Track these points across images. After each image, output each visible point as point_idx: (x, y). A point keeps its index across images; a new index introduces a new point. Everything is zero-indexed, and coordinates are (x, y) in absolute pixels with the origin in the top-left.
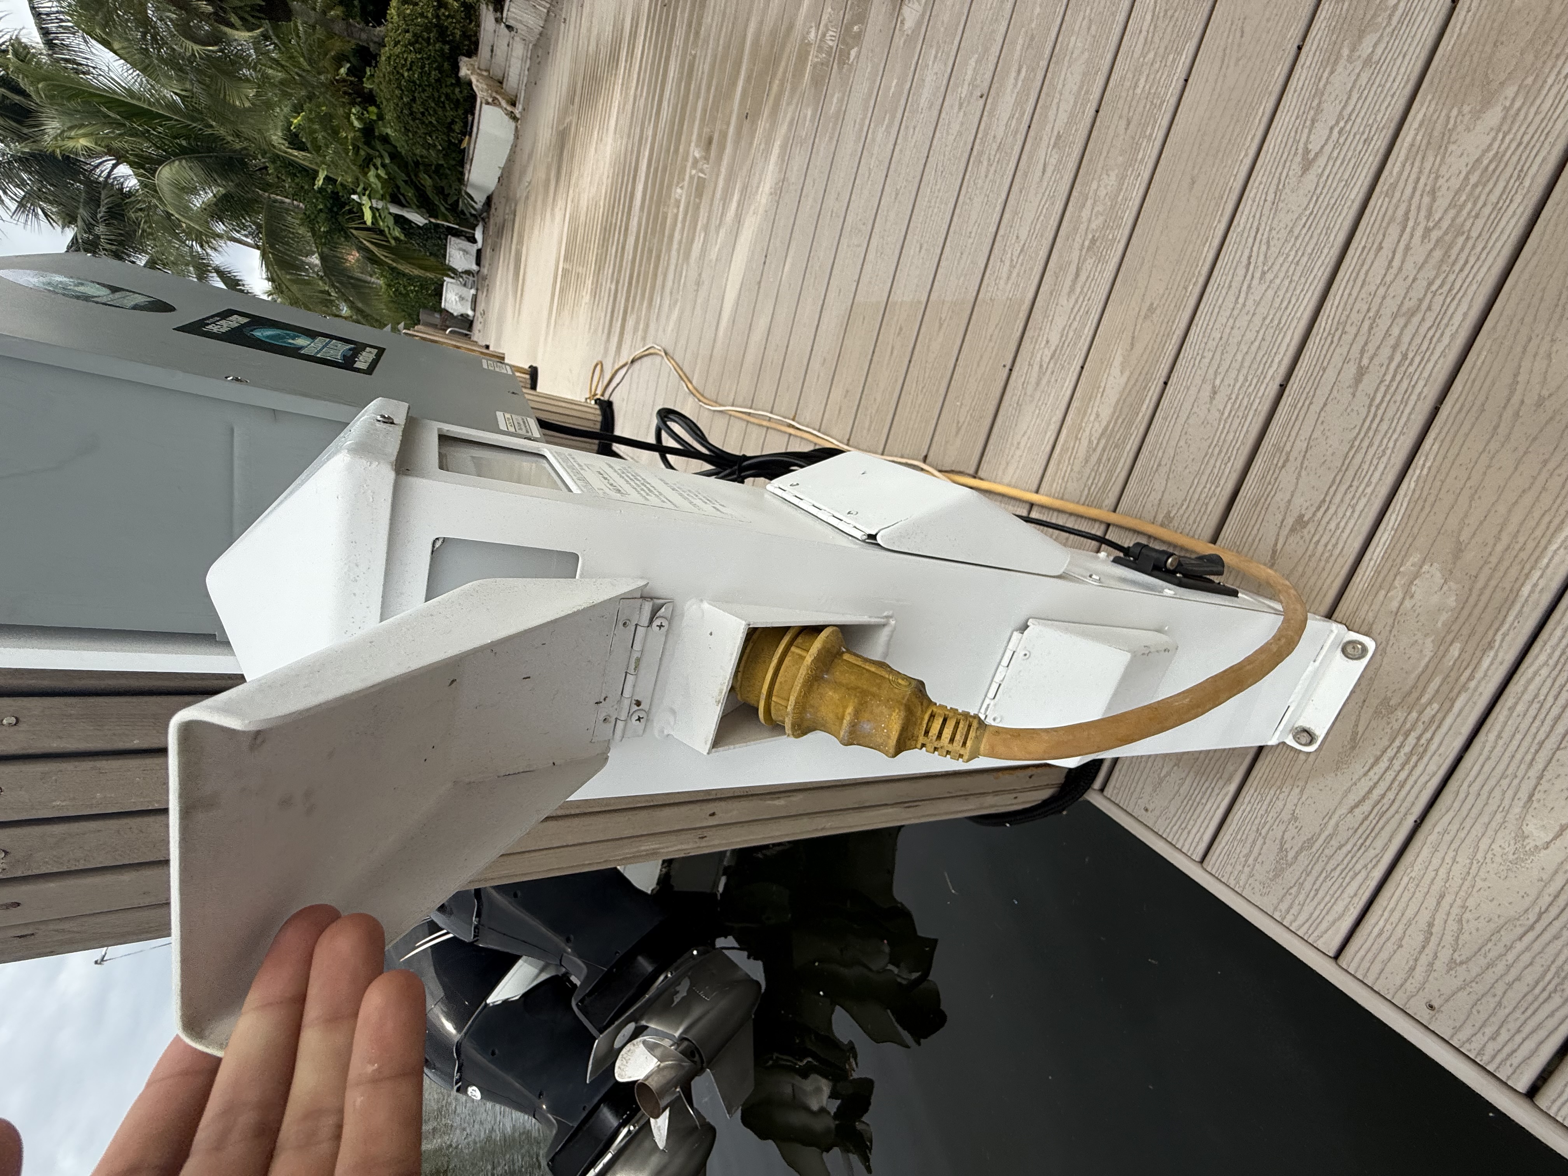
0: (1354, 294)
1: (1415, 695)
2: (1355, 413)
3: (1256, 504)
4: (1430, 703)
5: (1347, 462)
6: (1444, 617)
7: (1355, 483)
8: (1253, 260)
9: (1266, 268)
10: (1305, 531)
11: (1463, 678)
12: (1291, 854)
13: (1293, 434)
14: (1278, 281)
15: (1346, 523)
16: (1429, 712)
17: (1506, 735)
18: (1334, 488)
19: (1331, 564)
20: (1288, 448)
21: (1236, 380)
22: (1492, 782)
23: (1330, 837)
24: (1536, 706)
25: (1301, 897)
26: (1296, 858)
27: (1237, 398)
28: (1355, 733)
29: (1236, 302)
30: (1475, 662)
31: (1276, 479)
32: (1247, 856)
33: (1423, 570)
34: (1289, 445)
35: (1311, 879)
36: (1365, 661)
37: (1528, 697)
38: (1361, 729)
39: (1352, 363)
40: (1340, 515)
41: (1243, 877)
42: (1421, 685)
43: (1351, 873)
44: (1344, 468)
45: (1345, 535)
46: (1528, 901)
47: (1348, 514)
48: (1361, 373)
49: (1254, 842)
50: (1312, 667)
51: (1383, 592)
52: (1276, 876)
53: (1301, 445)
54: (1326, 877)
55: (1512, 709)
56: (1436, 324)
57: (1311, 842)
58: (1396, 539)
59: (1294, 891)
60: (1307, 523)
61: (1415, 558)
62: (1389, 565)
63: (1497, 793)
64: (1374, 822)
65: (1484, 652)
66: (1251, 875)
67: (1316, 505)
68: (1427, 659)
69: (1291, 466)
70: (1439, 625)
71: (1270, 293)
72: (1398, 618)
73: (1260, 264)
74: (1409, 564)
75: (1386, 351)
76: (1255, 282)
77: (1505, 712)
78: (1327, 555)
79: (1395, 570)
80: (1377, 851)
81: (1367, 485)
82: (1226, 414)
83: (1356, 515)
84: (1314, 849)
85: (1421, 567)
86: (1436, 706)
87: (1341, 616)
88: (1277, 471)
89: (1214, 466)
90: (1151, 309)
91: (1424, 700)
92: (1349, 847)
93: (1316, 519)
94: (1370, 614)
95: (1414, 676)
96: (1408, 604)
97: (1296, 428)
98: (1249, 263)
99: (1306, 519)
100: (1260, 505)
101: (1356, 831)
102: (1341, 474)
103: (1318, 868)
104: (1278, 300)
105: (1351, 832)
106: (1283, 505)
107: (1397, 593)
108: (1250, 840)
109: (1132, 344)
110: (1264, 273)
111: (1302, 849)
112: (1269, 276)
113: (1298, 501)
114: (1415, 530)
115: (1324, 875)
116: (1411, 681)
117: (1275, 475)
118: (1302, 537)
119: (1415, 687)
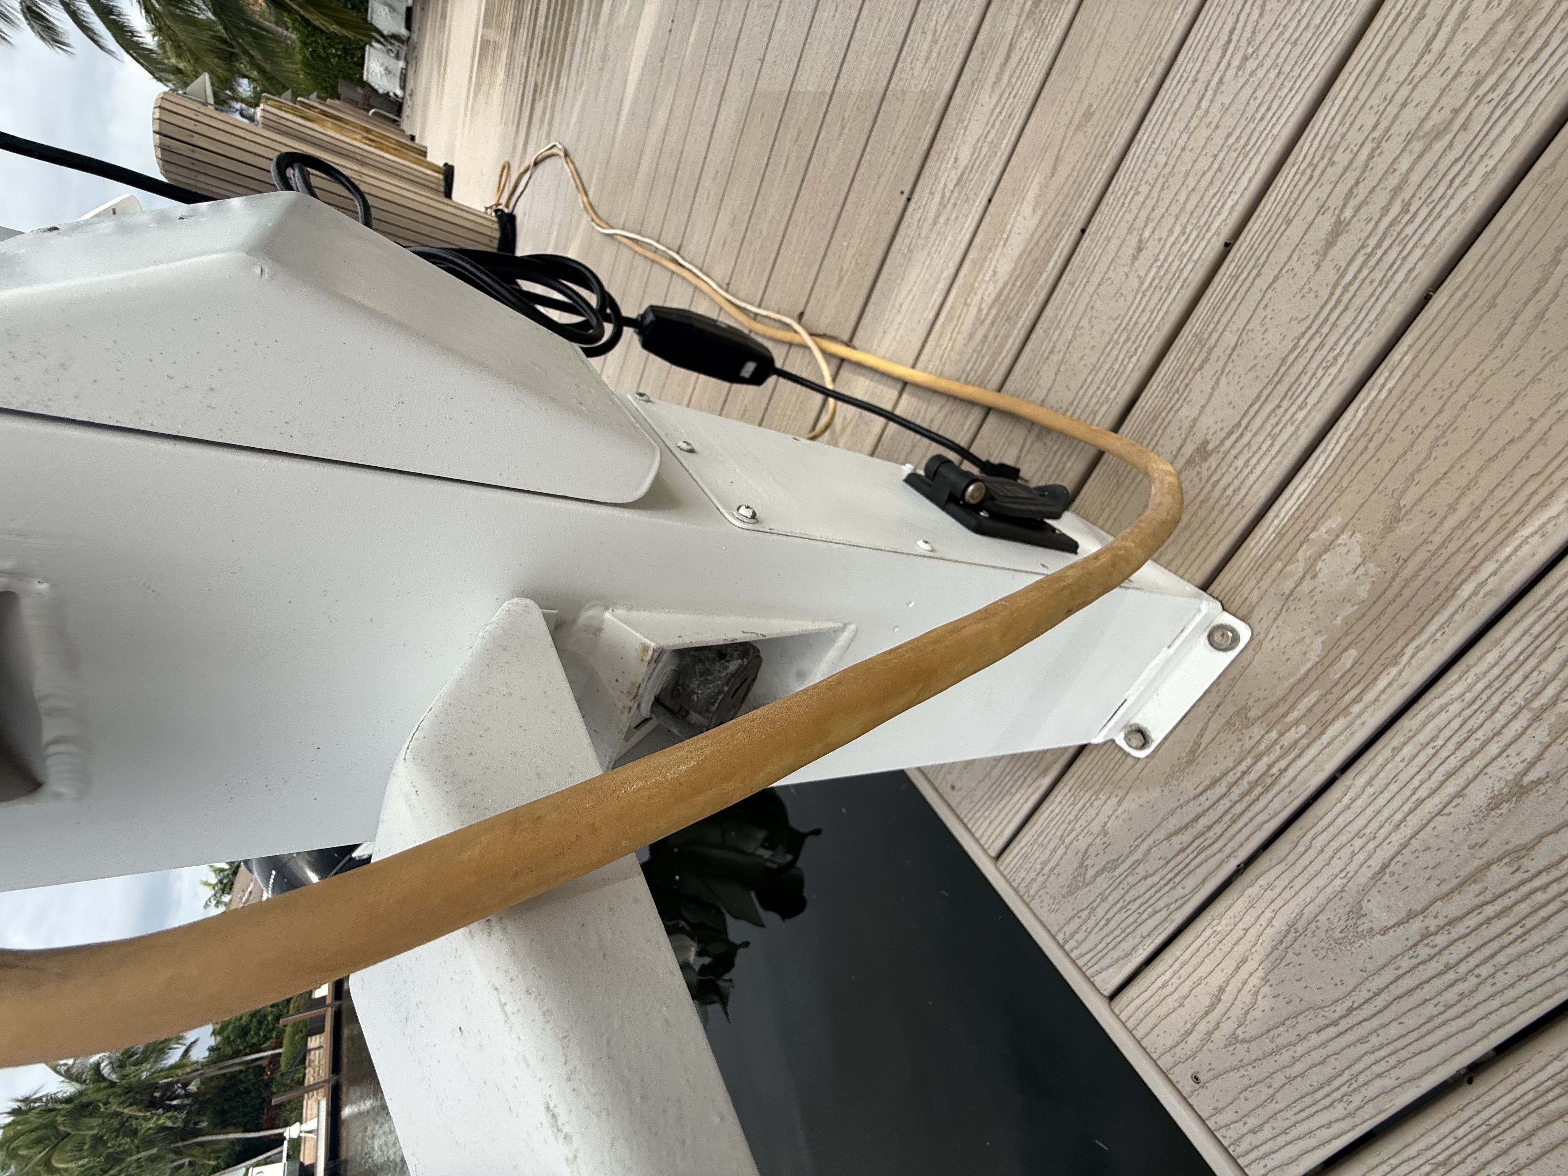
0: (1362, 97)
1: (1281, 710)
2: (1312, 295)
3: (1154, 420)
4: (1297, 723)
5: (1283, 369)
6: (1349, 610)
7: (1285, 404)
8: (1235, 37)
9: (1250, 50)
10: (1205, 465)
11: (1347, 699)
12: (1091, 873)
13: (1224, 320)
14: (1263, 71)
15: (1258, 462)
16: (1292, 735)
17: (1378, 783)
18: (1257, 406)
19: (1225, 515)
20: (1212, 341)
21: (1171, 231)
22: (1343, 839)
23: (1138, 862)
24: (1429, 751)
25: (1091, 923)
26: (1095, 877)
27: (1165, 260)
28: (1197, 744)
29: (1198, 107)
30: (1370, 677)
31: (1187, 385)
32: (1044, 864)
33: (1339, 541)
34: (1215, 336)
35: (1105, 905)
36: (1232, 654)
37: (1422, 738)
38: (1205, 740)
39: (1331, 212)
40: (1254, 447)
41: (1035, 886)
42: (1291, 699)
43: (1150, 910)
44: (1276, 379)
45: (1252, 478)
46: (1342, 990)
47: (1264, 447)
48: (1338, 229)
49: (1055, 850)
50: (1164, 653)
51: (1279, 565)
52: (1070, 893)
53: (1230, 338)
54: (1122, 908)
55: (1396, 750)
56: (1466, 155)
57: (1115, 863)
58: (1317, 491)
59: (1084, 914)
60: (1210, 454)
61: (1333, 523)
62: (1297, 527)
63: (1345, 853)
64: (1192, 856)
65: (1386, 666)
66: (1043, 886)
67: (1227, 430)
68: (1309, 665)
69: (1209, 370)
70: (1338, 622)
71: (1247, 91)
72: (1290, 603)
73: (1243, 42)
74: (1323, 529)
75: (1381, 198)
76: (1231, 72)
77: (1387, 752)
78: (1223, 502)
79: (1302, 535)
80: (1184, 892)
81: (1300, 408)
82: (1147, 284)
83: (1273, 451)
84: (1117, 873)
85: (1338, 536)
86: (1303, 728)
87: (1220, 588)
88: (1191, 375)
89: (1116, 360)
90: (1088, 115)
91: (1290, 718)
92: (1155, 879)
93: (1223, 449)
94: (1256, 593)
95: (1287, 684)
96: (1306, 586)
97: (1230, 312)
98: (1229, 42)
99: (1210, 447)
100: (1159, 420)
101: (1168, 863)
102: (1270, 387)
103: (1116, 895)
104: (1254, 104)
105: (1162, 862)
106: (1186, 424)
107: (1298, 568)
108: (1052, 846)
109: (1055, 168)
110: (1245, 58)
111: (1103, 870)
112: (1251, 65)
113: (1206, 421)
114: (1344, 483)
115: (1120, 905)
116: (1280, 692)
117: (1187, 381)
118: (1199, 473)
119: (1284, 699)
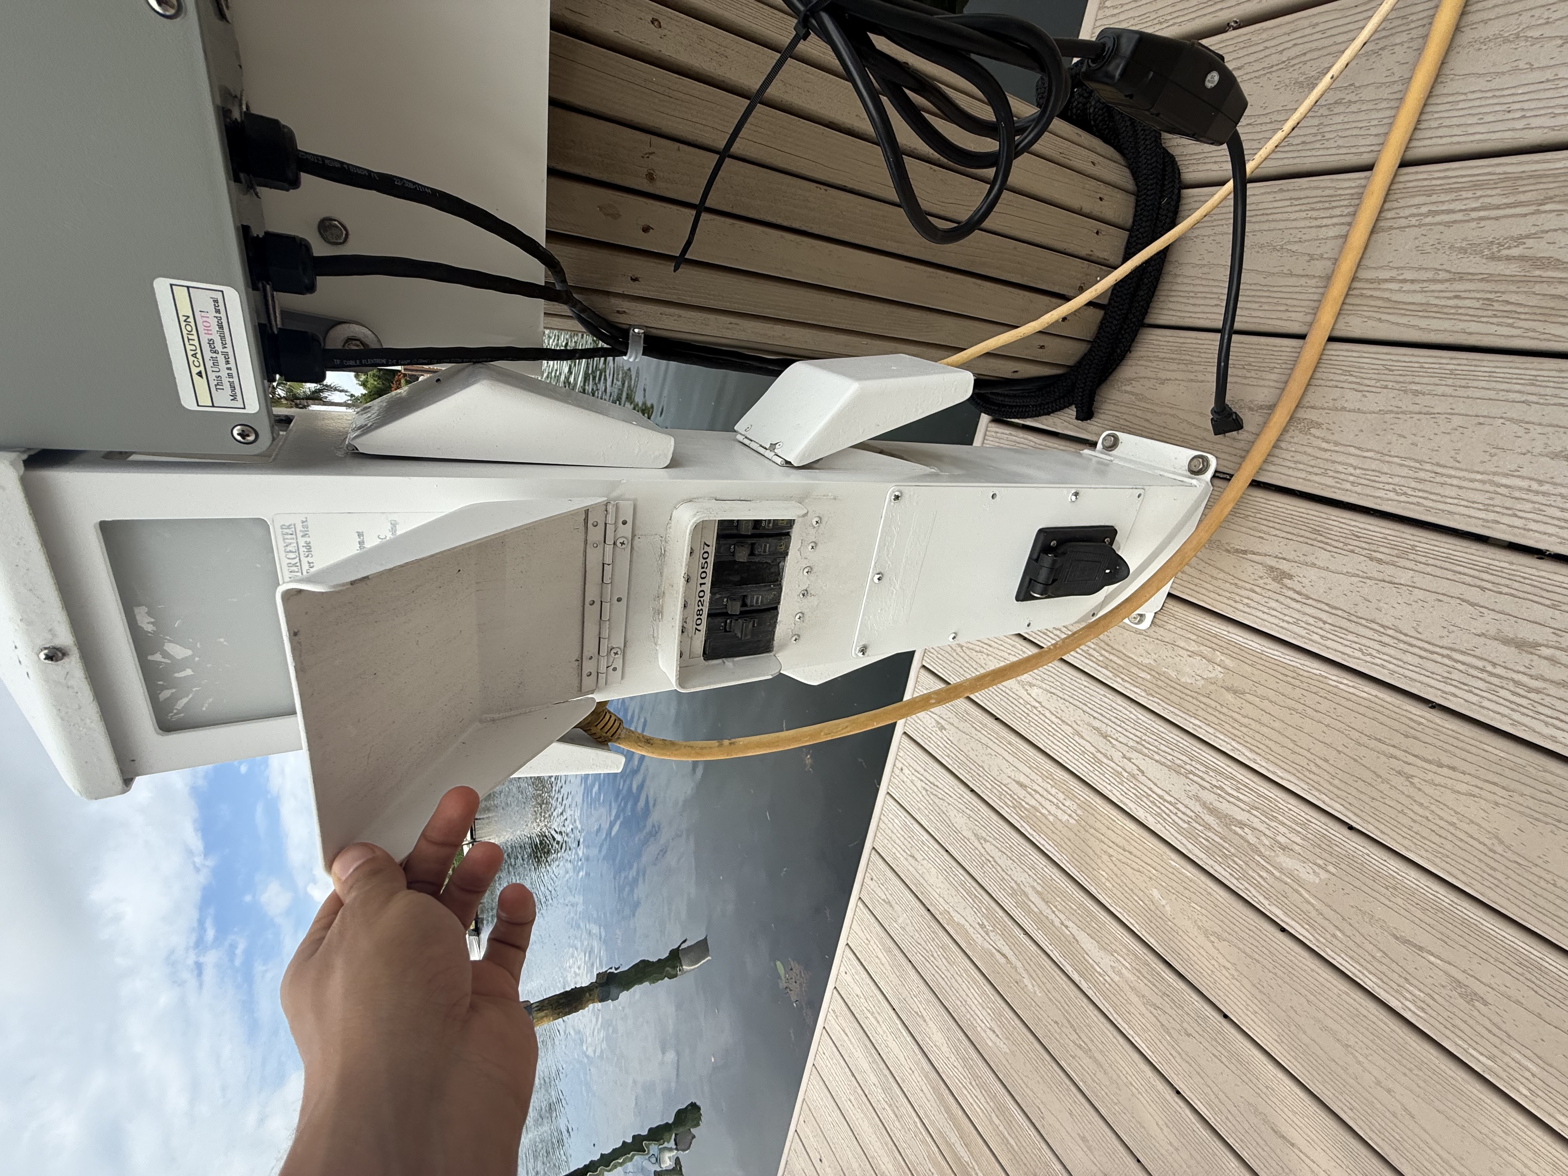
6: (1173, 674)
10: (1269, 581)
11: (1123, 676)
15: (1274, 616)
33: (1216, 666)
39: (1555, 638)
42: (1114, 652)
44: (1353, 618)
45: (1259, 614)
47: (1286, 618)
51: (1194, 637)
53: (1404, 577)
60: (1280, 582)
61: (1229, 662)
62: (1223, 644)
67: (1303, 591)
68: (1135, 658)
69: (1369, 566)
70: (1164, 669)
72: (1170, 646)
74: (1223, 658)
78: (1237, 598)
79: (1217, 648)
81: (1322, 637)
83: (1284, 625)
85: (1219, 666)
93: (1284, 590)
94: (1172, 627)
96: (1182, 652)
97: (1439, 572)
99: (1286, 581)
102: (1345, 615)
106: (1310, 559)
107: (1194, 647)
113: (1313, 573)
114: (1258, 666)
116: (1116, 647)
117: (1357, 550)
118: (1261, 577)
119: (1113, 648)
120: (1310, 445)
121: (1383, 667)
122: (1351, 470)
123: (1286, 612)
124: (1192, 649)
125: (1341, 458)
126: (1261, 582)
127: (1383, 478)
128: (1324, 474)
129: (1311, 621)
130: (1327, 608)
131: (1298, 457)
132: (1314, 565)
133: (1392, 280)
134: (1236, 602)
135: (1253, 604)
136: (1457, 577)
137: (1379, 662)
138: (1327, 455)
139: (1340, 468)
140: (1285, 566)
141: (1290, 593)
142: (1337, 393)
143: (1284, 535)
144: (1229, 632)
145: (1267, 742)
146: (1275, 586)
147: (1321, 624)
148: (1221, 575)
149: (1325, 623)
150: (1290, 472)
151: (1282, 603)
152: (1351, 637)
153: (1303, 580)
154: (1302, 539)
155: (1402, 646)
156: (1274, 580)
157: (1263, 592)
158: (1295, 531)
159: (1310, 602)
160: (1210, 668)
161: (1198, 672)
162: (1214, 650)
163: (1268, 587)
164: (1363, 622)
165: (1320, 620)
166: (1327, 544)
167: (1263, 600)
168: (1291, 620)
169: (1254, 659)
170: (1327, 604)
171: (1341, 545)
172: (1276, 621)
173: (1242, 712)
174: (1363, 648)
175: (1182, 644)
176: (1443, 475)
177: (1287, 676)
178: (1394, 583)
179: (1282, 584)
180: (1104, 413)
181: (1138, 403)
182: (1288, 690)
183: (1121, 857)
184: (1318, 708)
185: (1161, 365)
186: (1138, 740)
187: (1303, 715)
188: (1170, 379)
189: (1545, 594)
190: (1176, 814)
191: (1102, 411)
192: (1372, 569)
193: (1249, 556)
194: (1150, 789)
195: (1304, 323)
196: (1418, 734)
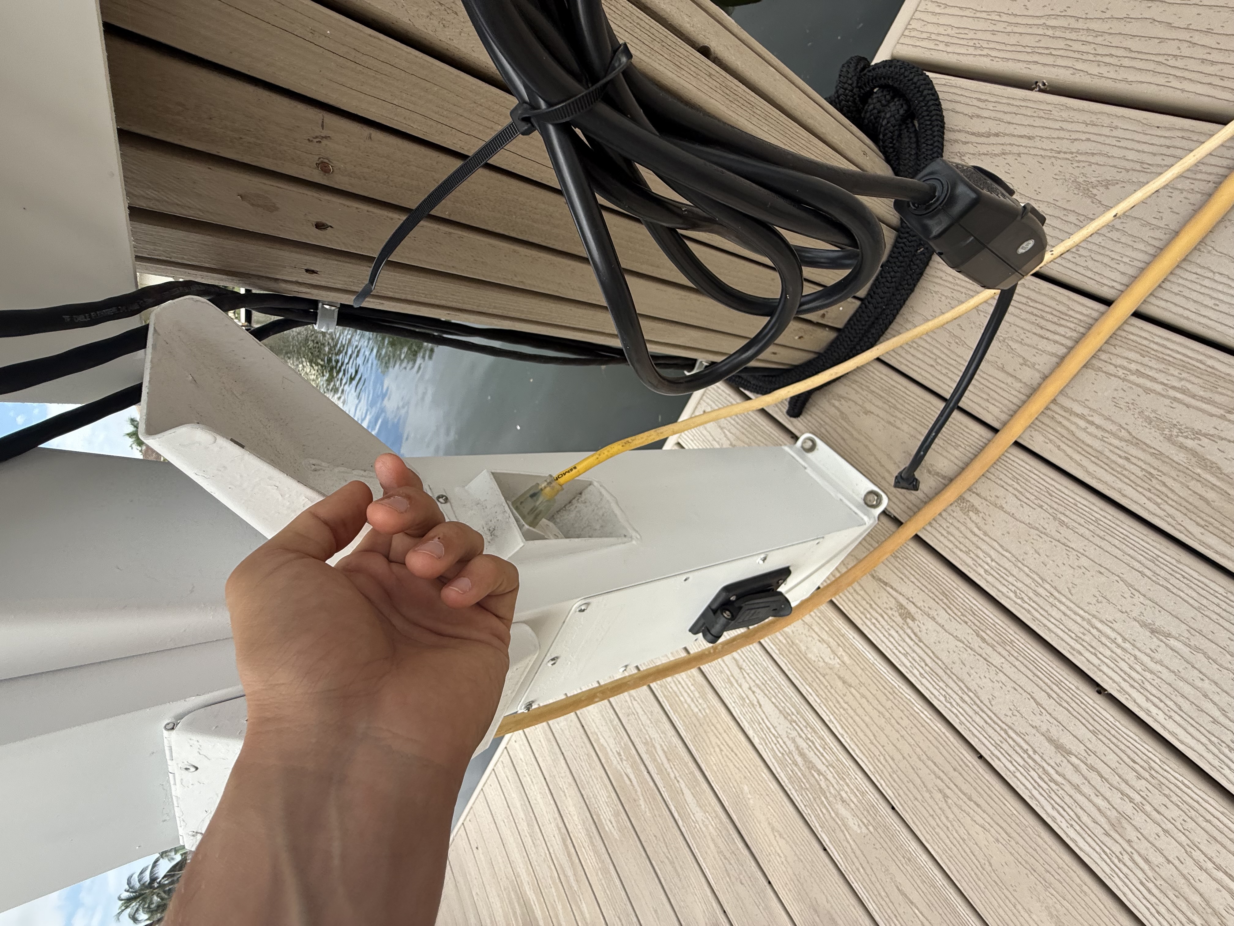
10: (896, 614)
15: (890, 641)
20: (1000, 649)
31: (966, 623)
75: (1076, 779)
82: (1099, 626)
83: (897, 651)
93: (905, 627)
99: (909, 620)
102: (942, 665)
120: (964, 524)
121: (957, 716)
122: (988, 560)
123: (901, 643)
124: (823, 637)
125: (985, 547)
126: (890, 612)
127: (1011, 579)
128: (967, 553)
129: (917, 659)
130: (931, 655)
131: (952, 530)
132: (933, 619)
133: (1082, 417)
134: (866, 618)
135: (878, 625)
136: (1035, 679)
137: (955, 711)
138: (974, 539)
139: (981, 555)
140: (912, 609)
141: (909, 631)
142: (1001, 492)
143: (919, 585)
144: (854, 638)
145: (856, 727)
146: (899, 620)
147: (923, 664)
148: (862, 593)
149: (926, 665)
150: (942, 539)
151: (900, 635)
152: (942, 684)
153: (921, 626)
154: (931, 595)
155: (975, 707)
156: (900, 615)
157: (889, 620)
158: (929, 587)
159: (921, 644)
160: (832, 657)
161: (822, 655)
162: (839, 645)
163: (893, 618)
164: (955, 678)
165: (924, 661)
166: (949, 608)
167: (887, 627)
168: (903, 651)
169: (867, 666)
170: (933, 652)
171: (960, 614)
172: (892, 647)
173: (845, 698)
174: (947, 696)
175: (817, 630)
176: (1056, 598)
177: (885, 689)
178: (988, 661)
179: (905, 621)
180: (811, 415)
181: (840, 420)
182: (883, 699)
183: (728, 754)
184: (900, 721)
185: (870, 396)
186: (764, 682)
187: (888, 721)
188: (872, 413)
189: (1091, 721)
190: (776, 744)
191: (809, 413)
192: (976, 643)
193: (888, 589)
194: (763, 720)
195: (998, 419)
196: (963, 772)
